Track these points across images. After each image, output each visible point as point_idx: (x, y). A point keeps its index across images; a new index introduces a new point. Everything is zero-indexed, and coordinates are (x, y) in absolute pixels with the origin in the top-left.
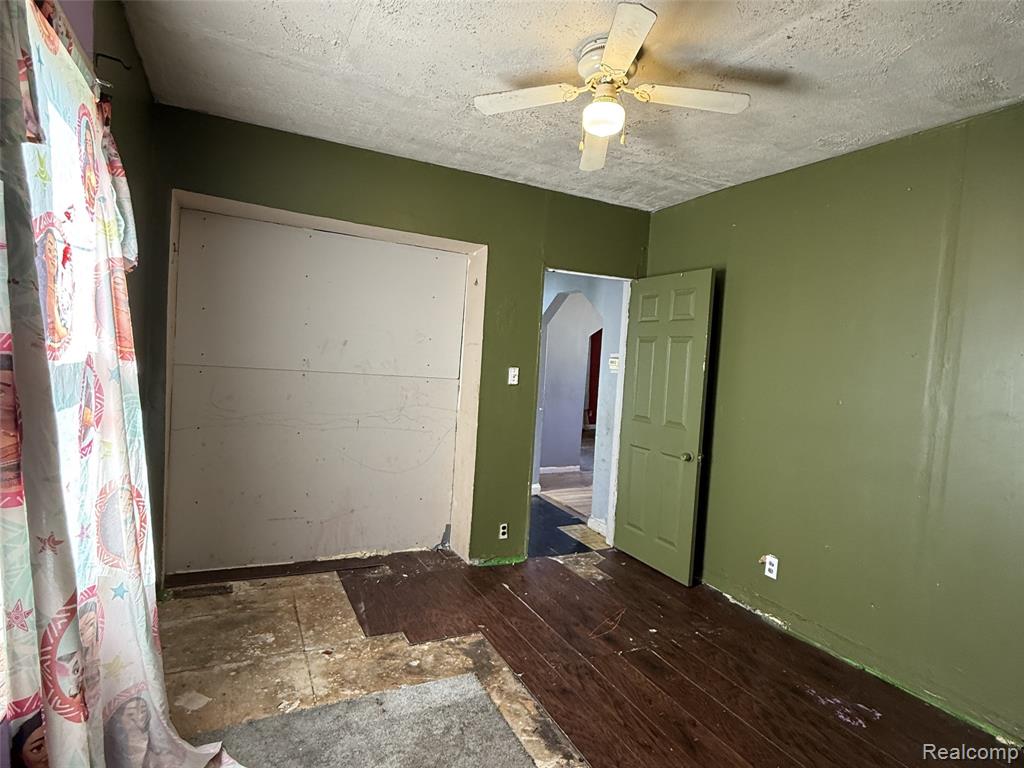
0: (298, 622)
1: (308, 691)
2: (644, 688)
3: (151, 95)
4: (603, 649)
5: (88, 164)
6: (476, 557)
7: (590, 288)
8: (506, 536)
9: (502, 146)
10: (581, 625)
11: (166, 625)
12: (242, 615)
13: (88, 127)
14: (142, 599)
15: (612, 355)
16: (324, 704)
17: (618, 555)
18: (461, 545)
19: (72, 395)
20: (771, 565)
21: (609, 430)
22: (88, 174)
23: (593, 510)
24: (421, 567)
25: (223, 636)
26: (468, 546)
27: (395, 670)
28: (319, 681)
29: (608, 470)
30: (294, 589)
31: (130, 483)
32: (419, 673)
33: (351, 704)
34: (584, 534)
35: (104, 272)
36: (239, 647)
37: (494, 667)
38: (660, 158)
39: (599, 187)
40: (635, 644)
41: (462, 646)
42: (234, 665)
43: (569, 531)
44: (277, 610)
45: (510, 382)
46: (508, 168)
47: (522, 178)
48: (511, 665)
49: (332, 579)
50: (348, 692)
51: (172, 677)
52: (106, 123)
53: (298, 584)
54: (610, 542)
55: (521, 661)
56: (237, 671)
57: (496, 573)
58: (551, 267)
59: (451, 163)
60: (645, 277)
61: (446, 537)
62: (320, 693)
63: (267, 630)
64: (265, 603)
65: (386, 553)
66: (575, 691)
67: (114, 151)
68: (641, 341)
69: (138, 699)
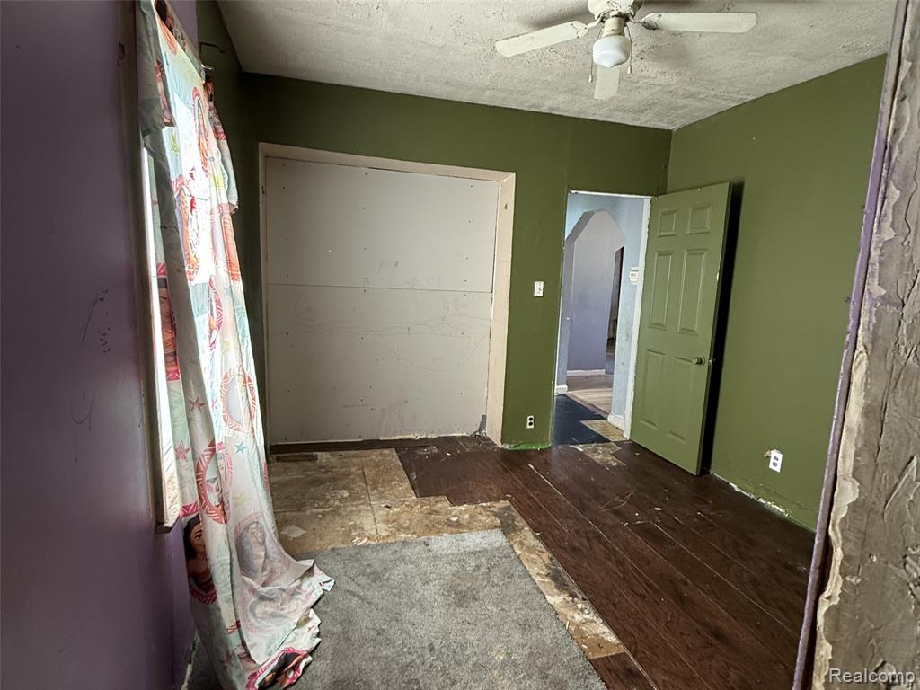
0: (366, 484)
1: (374, 532)
2: (645, 553)
3: (240, 67)
4: (611, 520)
5: (201, 134)
6: (507, 442)
7: (614, 206)
8: (532, 426)
9: (526, 81)
10: (594, 501)
11: (274, 479)
12: (325, 476)
13: (199, 105)
14: (256, 454)
15: (633, 269)
16: (385, 541)
17: (634, 446)
18: (494, 432)
19: (203, 306)
20: (776, 460)
21: (629, 336)
22: (202, 141)
23: (612, 408)
24: (461, 448)
25: (312, 490)
26: (500, 433)
27: (439, 522)
28: (381, 526)
29: (627, 373)
30: (363, 459)
31: (243, 370)
32: (457, 526)
33: (405, 543)
34: (605, 428)
35: (217, 215)
36: (323, 498)
37: (517, 526)
38: (675, 79)
39: (619, 111)
40: (640, 518)
41: (492, 509)
42: (321, 510)
43: (591, 425)
44: (350, 474)
45: (536, 294)
46: (534, 100)
47: (546, 108)
48: (531, 526)
49: (391, 454)
50: (403, 535)
51: (279, 515)
52: (210, 100)
53: (365, 456)
54: (627, 435)
55: (540, 523)
56: (323, 514)
57: (524, 456)
58: (573, 189)
59: (482, 101)
60: (665, 194)
61: (483, 425)
62: (382, 534)
63: (343, 488)
64: (342, 468)
65: (433, 436)
66: (585, 551)
67: (217, 120)
68: (659, 255)
69: (257, 523)
